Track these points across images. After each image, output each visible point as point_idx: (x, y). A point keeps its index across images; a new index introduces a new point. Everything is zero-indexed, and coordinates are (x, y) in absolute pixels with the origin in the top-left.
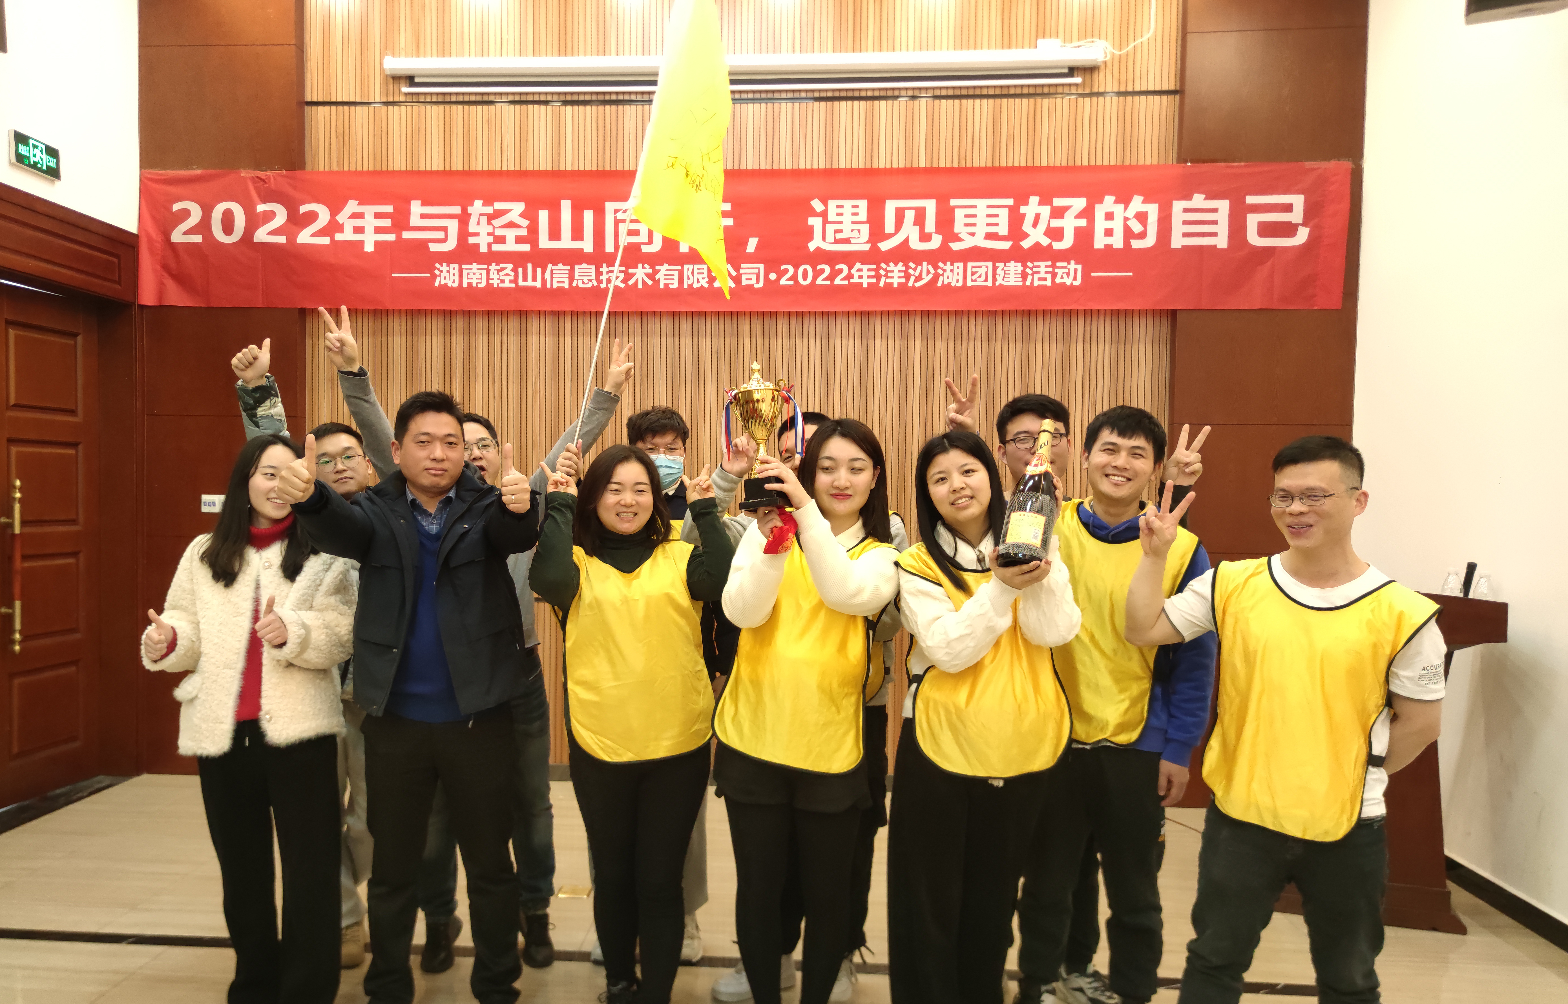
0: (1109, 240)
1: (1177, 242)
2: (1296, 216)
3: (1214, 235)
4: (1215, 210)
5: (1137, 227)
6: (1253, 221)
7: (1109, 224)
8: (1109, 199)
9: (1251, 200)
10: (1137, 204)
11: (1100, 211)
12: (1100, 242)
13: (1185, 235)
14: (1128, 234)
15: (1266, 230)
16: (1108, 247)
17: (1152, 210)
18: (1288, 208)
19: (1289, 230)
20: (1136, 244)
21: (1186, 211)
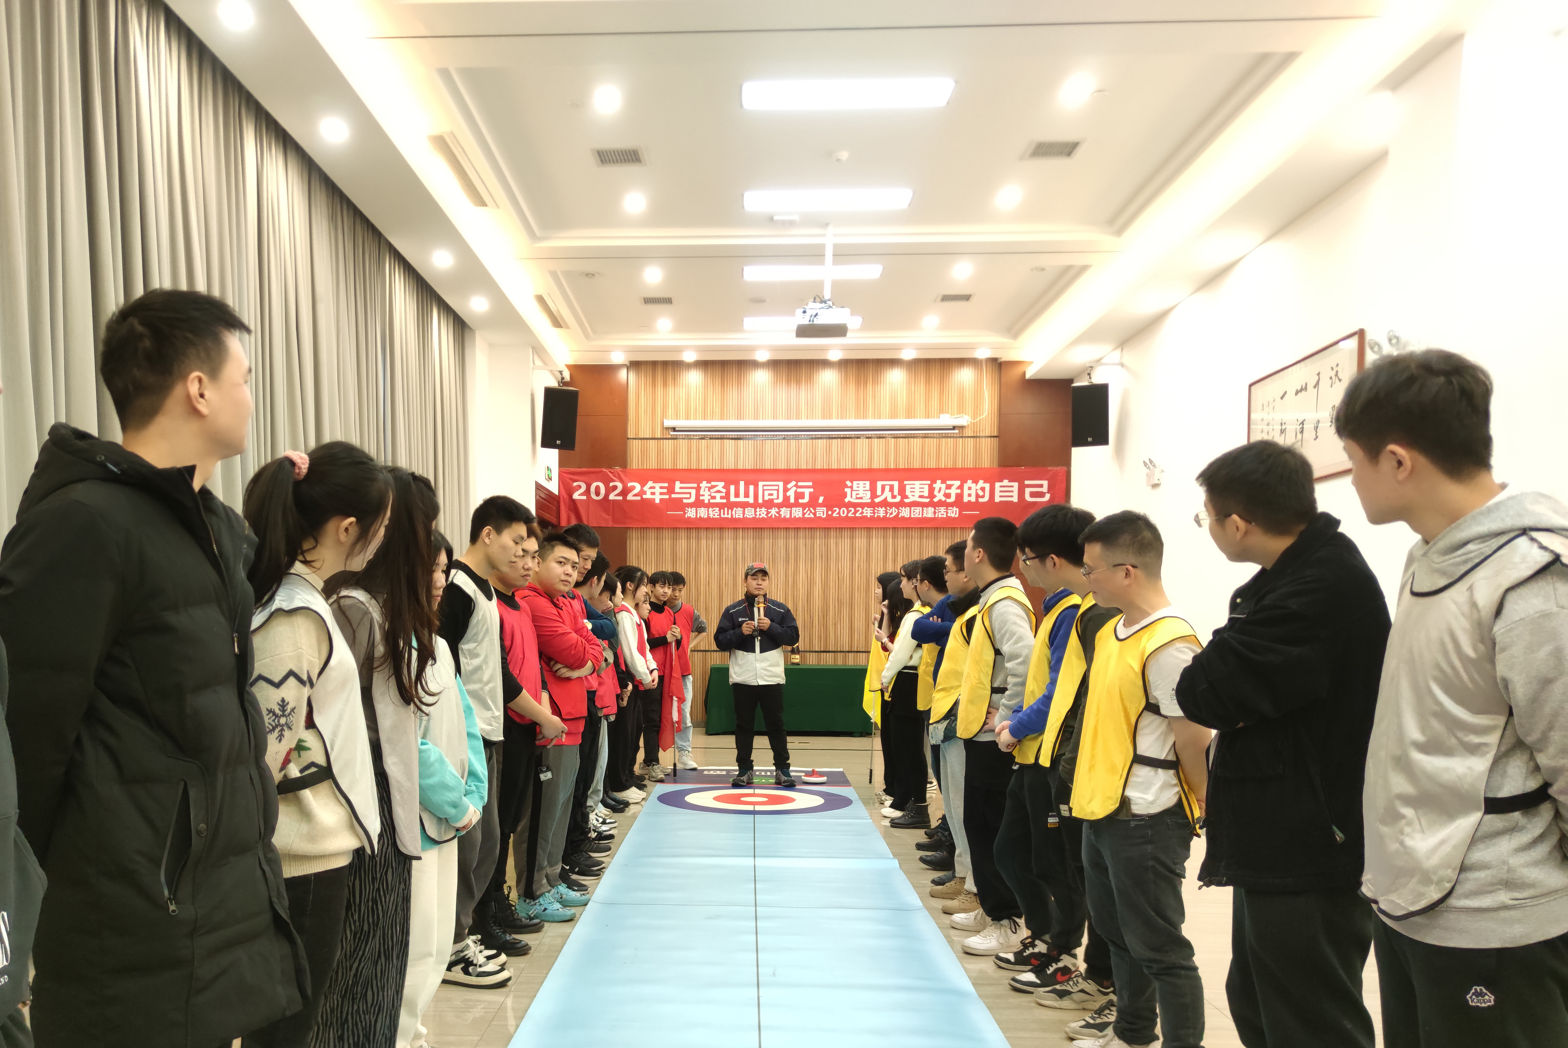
0: (970, 499)
1: (997, 499)
2: (1045, 489)
3: (1012, 496)
4: (1013, 486)
5: (981, 493)
6: (1028, 491)
7: (970, 492)
8: (970, 482)
9: (1027, 482)
10: (981, 483)
11: (966, 486)
12: (966, 499)
13: (1000, 496)
14: (978, 496)
15: (1033, 495)
16: (969, 501)
17: (987, 486)
18: (1041, 486)
19: (1042, 495)
20: (981, 500)
21: (1001, 486)
